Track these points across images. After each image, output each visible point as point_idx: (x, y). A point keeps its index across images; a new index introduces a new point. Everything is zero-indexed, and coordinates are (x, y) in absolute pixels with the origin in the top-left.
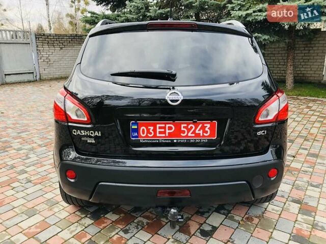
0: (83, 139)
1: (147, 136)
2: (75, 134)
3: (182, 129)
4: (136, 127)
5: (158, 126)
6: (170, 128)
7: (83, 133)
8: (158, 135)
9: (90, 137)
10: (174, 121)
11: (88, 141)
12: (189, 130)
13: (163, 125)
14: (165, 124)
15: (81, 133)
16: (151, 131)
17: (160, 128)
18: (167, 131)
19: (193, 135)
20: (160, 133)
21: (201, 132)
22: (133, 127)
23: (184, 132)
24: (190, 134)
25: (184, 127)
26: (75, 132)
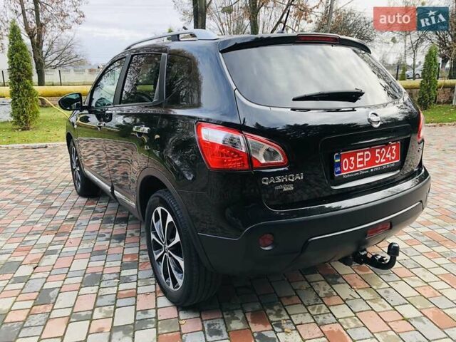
0: (277, 188)
1: (349, 170)
2: (267, 183)
3: (377, 155)
4: (339, 160)
5: (358, 154)
6: (367, 156)
7: (279, 179)
8: (358, 166)
9: (289, 183)
10: (370, 147)
11: (285, 190)
12: (381, 156)
13: (362, 154)
14: (364, 151)
15: (276, 180)
16: (352, 163)
17: (360, 157)
18: (366, 160)
19: (384, 160)
20: (360, 163)
21: (390, 156)
22: (336, 161)
23: (377, 158)
24: (382, 160)
25: (378, 153)
26: (265, 181)
